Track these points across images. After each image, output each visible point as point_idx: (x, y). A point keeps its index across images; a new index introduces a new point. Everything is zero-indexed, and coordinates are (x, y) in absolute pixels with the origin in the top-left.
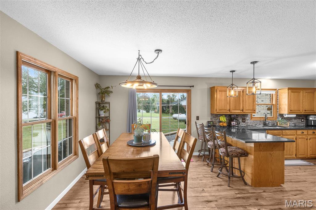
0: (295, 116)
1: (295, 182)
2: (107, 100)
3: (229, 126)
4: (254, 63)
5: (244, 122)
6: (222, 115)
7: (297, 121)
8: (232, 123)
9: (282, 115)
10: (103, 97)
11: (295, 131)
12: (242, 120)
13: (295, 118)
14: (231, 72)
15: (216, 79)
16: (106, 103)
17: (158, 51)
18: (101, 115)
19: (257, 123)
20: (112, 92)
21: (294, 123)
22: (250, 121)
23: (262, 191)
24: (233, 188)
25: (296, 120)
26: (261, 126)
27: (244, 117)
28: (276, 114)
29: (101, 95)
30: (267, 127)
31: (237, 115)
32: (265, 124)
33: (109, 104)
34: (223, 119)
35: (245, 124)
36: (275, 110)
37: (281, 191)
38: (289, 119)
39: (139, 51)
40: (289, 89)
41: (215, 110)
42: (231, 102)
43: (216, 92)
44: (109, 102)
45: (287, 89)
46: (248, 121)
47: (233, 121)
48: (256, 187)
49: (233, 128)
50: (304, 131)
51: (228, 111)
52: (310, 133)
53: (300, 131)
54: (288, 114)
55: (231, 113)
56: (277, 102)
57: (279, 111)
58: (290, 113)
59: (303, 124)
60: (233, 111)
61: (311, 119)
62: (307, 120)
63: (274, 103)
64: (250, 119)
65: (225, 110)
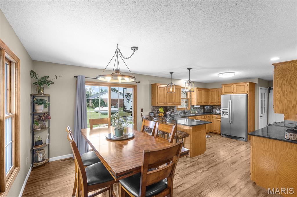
0: (199, 106)
1: (208, 149)
2: (46, 92)
3: (165, 115)
4: (190, 69)
5: (173, 112)
6: (161, 107)
8: (167, 113)
9: (193, 106)
10: (41, 88)
11: (201, 116)
13: (199, 108)
14: (170, 73)
15: (156, 77)
16: (45, 96)
17: (135, 48)
18: (38, 110)
20: (53, 83)
23: (197, 159)
24: (181, 161)
26: (183, 115)
27: (173, 107)
28: (190, 105)
29: (38, 85)
30: (186, 115)
31: (170, 107)
32: (185, 113)
33: (49, 97)
34: (161, 110)
36: (189, 103)
37: (206, 156)
38: (196, 108)
39: (117, 44)
40: (197, 88)
41: (157, 103)
42: (167, 97)
43: (157, 88)
44: (49, 95)
45: (196, 89)
47: (167, 112)
48: (193, 157)
49: (168, 117)
50: (205, 116)
51: (165, 104)
52: (208, 117)
53: (203, 116)
54: (196, 105)
55: (167, 105)
56: (190, 97)
57: (192, 103)
58: (197, 105)
59: (202, 112)
60: (168, 104)
61: (206, 108)
62: (204, 109)
63: (189, 98)
64: (176, 109)
65: (163, 103)
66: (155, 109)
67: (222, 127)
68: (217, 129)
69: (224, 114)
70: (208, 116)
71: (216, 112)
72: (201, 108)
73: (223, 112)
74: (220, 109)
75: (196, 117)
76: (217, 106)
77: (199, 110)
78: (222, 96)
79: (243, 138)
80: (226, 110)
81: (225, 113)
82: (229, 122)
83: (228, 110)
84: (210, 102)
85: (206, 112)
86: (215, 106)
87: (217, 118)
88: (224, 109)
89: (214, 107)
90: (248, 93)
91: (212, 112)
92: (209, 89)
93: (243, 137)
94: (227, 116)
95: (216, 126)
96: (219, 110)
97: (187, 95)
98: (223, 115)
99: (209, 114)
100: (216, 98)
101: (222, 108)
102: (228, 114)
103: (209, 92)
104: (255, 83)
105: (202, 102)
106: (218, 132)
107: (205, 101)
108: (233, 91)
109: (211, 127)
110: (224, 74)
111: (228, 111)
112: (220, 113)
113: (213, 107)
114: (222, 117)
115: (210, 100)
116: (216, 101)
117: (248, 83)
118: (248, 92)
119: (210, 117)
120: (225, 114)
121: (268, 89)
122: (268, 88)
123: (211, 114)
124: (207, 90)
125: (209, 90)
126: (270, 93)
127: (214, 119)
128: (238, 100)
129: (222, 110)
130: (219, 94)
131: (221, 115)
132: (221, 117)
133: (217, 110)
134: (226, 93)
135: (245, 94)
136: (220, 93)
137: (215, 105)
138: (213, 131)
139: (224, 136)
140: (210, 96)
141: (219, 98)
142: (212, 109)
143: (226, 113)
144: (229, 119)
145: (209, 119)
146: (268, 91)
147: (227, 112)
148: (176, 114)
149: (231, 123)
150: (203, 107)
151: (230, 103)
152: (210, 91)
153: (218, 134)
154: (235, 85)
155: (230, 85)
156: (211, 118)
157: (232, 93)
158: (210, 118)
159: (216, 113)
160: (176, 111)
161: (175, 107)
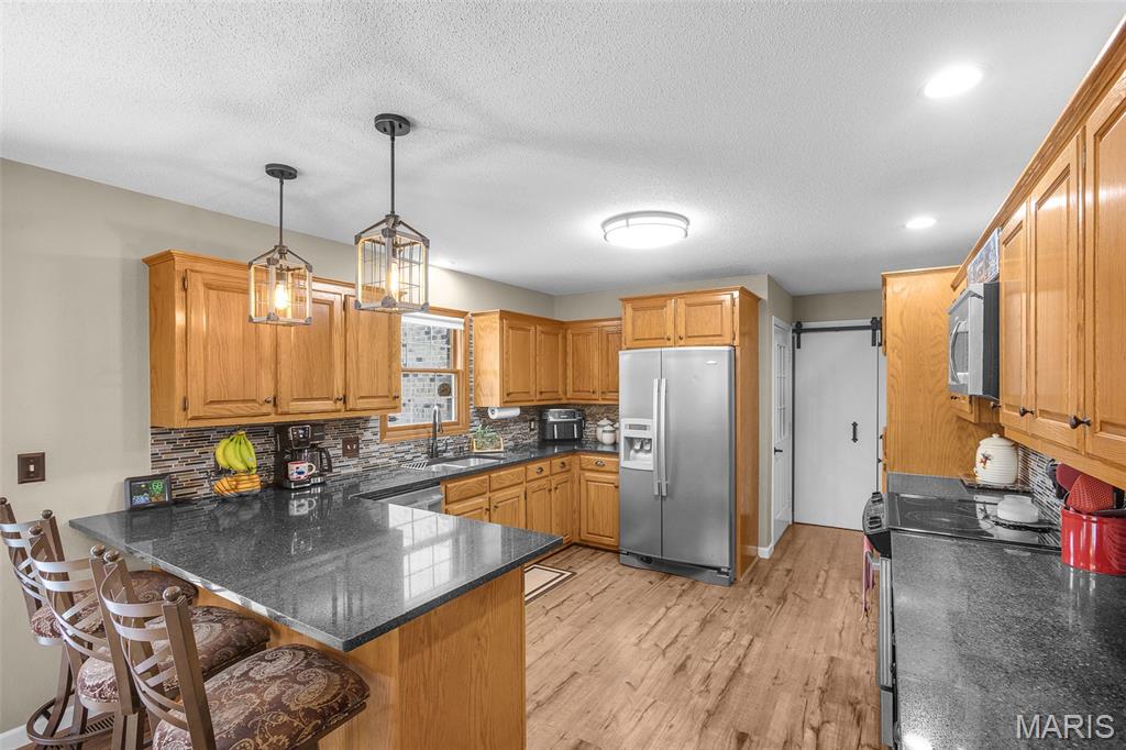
0: (516, 412)
3: (277, 488)
5: (354, 454)
7: (520, 429)
8: (293, 468)
9: (482, 413)
11: (521, 469)
12: (344, 449)
13: (515, 420)
14: (271, 170)
19: (407, 452)
21: (513, 439)
25: (518, 427)
26: (421, 465)
27: (350, 430)
28: (468, 409)
30: (442, 467)
31: (319, 426)
32: (434, 455)
34: (235, 453)
35: (355, 466)
36: (462, 395)
38: (503, 424)
40: (504, 315)
41: (179, 403)
43: (185, 289)
45: (497, 316)
46: (373, 448)
47: (296, 460)
49: (298, 498)
50: (545, 465)
51: (268, 408)
52: (557, 469)
53: (534, 467)
54: (500, 408)
55: (283, 414)
56: (467, 361)
57: (477, 396)
58: (505, 404)
59: (533, 439)
60: (296, 406)
61: (551, 419)
62: (543, 422)
63: (460, 366)
64: (378, 437)
65: (244, 401)
66: (189, 448)
67: (624, 518)
68: (601, 526)
69: (632, 452)
70: (557, 462)
71: (599, 438)
72: (529, 418)
73: (630, 441)
74: (615, 421)
75: (493, 475)
76: (600, 405)
77: (516, 430)
78: (625, 358)
79: (718, 569)
80: (644, 427)
81: (637, 447)
82: (657, 493)
83: (653, 429)
84: (570, 388)
85: (554, 442)
86: (594, 410)
87: (599, 468)
88: (631, 427)
89: (587, 412)
90: (736, 343)
91: (579, 441)
92: (562, 323)
93: (719, 565)
94: (644, 461)
95: (596, 509)
96: (611, 428)
97: (452, 354)
98: (627, 458)
99: (567, 453)
100: (596, 365)
101: (624, 422)
102: (649, 451)
103: (565, 338)
104: (760, 296)
105: (532, 393)
106: (607, 541)
107: (544, 385)
108: (670, 333)
109: (576, 516)
110: (631, 221)
111: (650, 434)
112: (615, 444)
113: (583, 413)
114: (624, 463)
115: (570, 381)
116: (596, 384)
117: (736, 294)
118: (737, 338)
119: (567, 467)
120: (637, 451)
121: (794, 331)
122: (794, 324)
123: (574, 452)
124: (558, 328)
125: (566, 330)
126: (799, 347)
127: (588, 474)
128: (695, 377)
129: (624, 432)
130: (611, 346)
131: (616, 454)
132: (618, 463)
133: (600, 430)
134: (641, 342)
135: (727, 348)
136: (613, 342)
137: (592, 405)
138: (584, 536)
139: (636, 563)
140: (570, 361)
141: (611, 366)
142: (579, 423)
143: (642, 447)
144: (655, 473)
145: (565, 476)
146: (793, 338)
147: (645, 442)
148: (375, 468)
149: (664, 494)
150: (536, 413)
151: (659, 391)
152: (569, 331)
153: (607, 551)
154: (681, 302)
155: (659, 302)
156: (576, 470)
157: (668, 343)
158: (568, 471)
159: (597, 442)
160: (376, 448)
161: (371, 424)
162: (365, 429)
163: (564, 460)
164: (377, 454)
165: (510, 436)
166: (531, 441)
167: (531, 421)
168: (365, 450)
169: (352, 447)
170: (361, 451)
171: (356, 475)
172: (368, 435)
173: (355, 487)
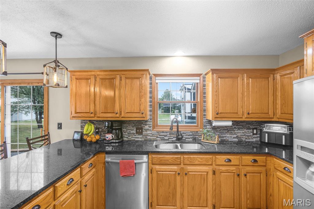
5: (141, 133)
7: (243, 133)
11: (210, 156)
12: (136, 131)
19: (166, 136)
21: (237, 137)
22: (151, 132)
25: (241, 132)
28: (202, 120)
32: (178, 139)
35: (141, 138)
36: (199, 114)
40: (214, 71)
41: (71, 113)
43: (72, 80)
45: (211, 73)
46: (148, 132)
50: (233, 157)
51: (93, 115)
55: (98, 117)
56: (202, 97)
60: (102, 115)
61: (265, 130)
62: (261, 131)
63: (199, 100)
64: (151, 128)
65: (86, 113)
70: (248, 158)
72: (252, 127)
75: (186, 156)
84: (278, 111)
87: (287, 173)
97: (196, 94)
115: (278, 106)
140: (278, 94)
148: (150, 140)
156: (272, 167)
160: (150, 132)
161: (148, 123)
162: (146, 125)
163: (256, 158)
164: (151, 135)
165: (235, 136)
166: (254, 140)
167: (253, 129)
168: (145, 133)
169: (140, 131)
170: (143, 133)
171: (141, 141)
172: (147, 127)
173: (141, 146)
